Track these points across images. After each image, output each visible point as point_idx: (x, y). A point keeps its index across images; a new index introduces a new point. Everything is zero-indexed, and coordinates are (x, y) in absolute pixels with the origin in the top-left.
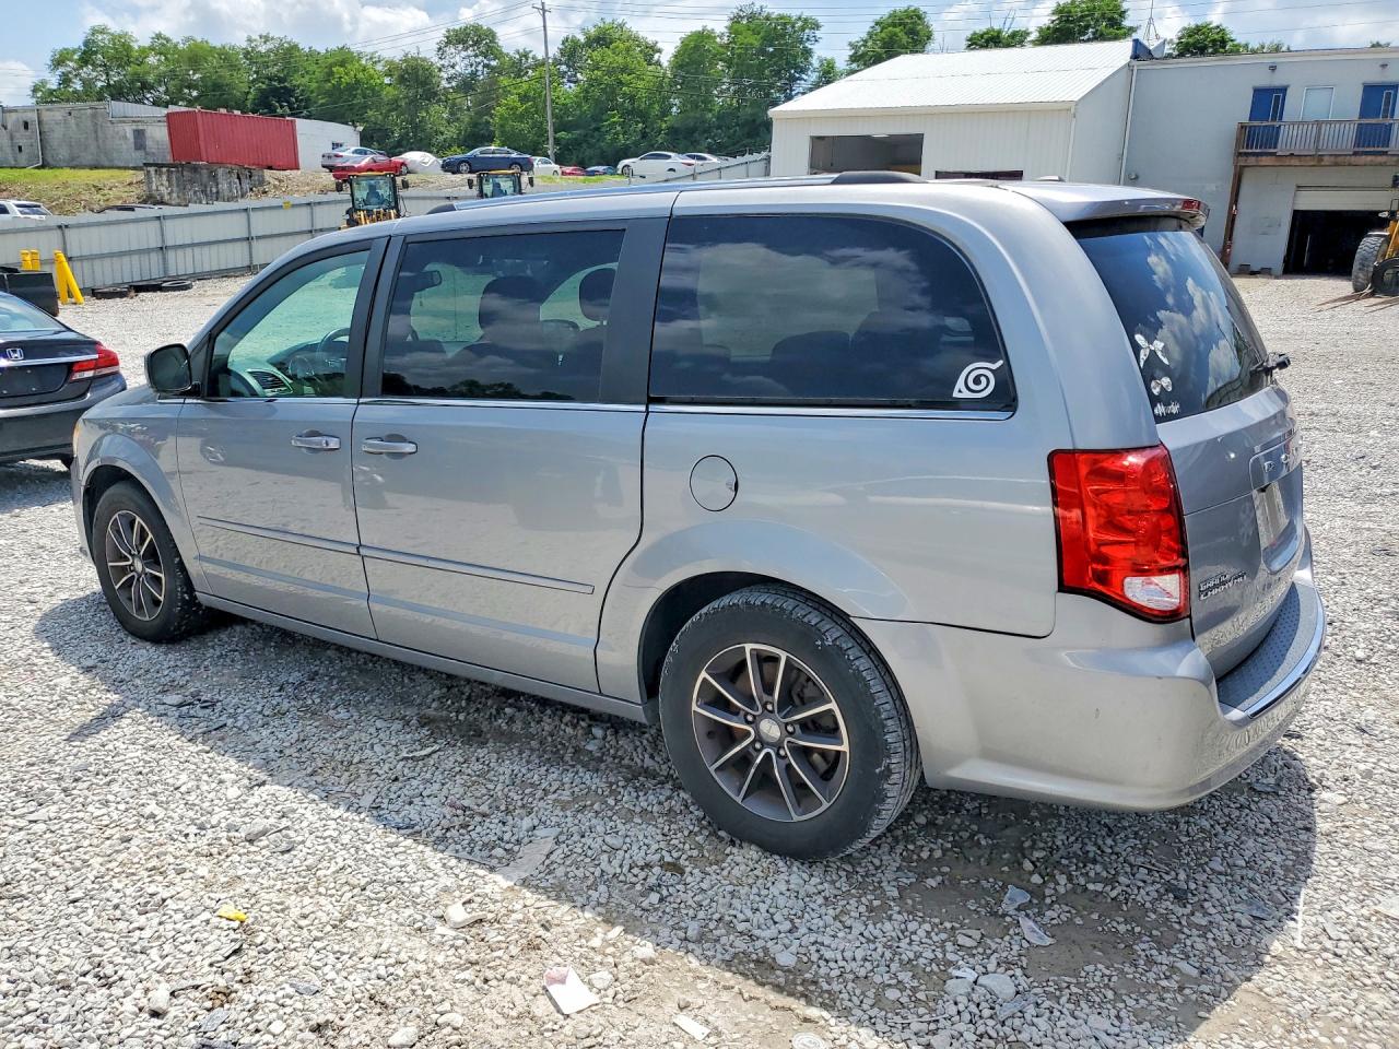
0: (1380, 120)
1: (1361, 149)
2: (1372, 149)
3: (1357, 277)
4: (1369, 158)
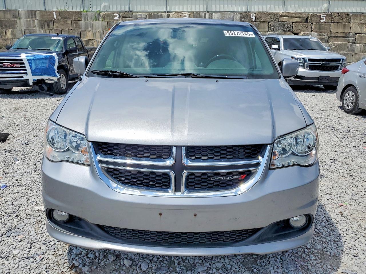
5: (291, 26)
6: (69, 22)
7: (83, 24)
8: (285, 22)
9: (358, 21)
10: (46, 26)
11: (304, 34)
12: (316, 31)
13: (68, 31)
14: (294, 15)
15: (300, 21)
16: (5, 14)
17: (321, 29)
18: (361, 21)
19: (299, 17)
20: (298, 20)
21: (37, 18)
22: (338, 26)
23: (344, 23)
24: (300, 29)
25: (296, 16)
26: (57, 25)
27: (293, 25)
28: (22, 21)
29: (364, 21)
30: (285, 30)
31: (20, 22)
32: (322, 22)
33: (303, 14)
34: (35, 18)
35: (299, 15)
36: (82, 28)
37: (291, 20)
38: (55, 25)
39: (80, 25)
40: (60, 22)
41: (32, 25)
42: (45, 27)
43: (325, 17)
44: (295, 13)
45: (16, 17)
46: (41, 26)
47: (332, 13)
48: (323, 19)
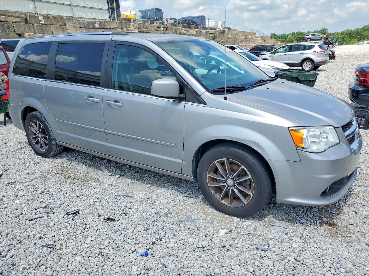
5: (11, 26)
8: (3, 21)
9: (72, 25)
11: (30, 35)
12: (40, 32)
14: (11, 14)
15: (19, 21)
17: (44, 31)
18: (74, 25)
19: (18, 17)
20: (17, 20)
22: (58, 29)
23: (62, 26)
24: (23, 30)
25: (14, 15)
27: (14, 26)
29: (77, 25)
30: (6, 31)
32: (42, 24)
33: (20, 14)
35: (17, 15)
37: (10, 20)
43: (43, 18)
44: (12, 12)
47: (48, 15)
48: (42, 21)
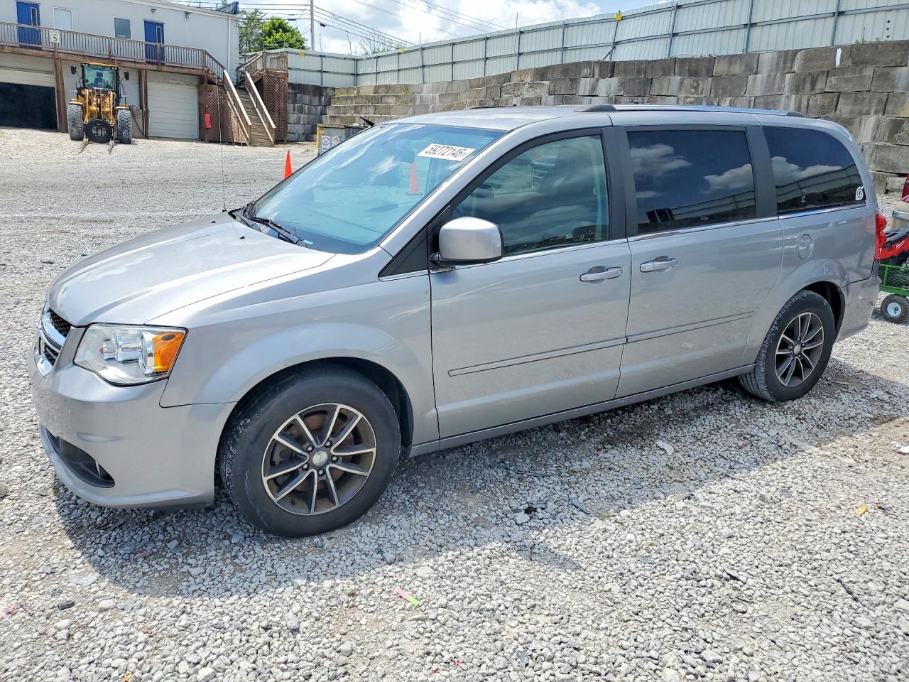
0: (32, 27)
1: (24, 44)
2: (34, 45)
3: (72, 130)
4: (35, 51)
6: (869, 71)
7: (903, 76)
10: (808, 86)
13: (856, 96)
16: (731, 64)
21: (795, 68)
26: (834, 82)
28: (759, 76)
31: (755, 80)
34: (791, 68)
36: (900, 85)
38: (831, 81)
39: (894, 80)
40: (843, 74)
41: (776, 86)
42: (804, 88)
45: (751, 70)
46: (796, 87)
